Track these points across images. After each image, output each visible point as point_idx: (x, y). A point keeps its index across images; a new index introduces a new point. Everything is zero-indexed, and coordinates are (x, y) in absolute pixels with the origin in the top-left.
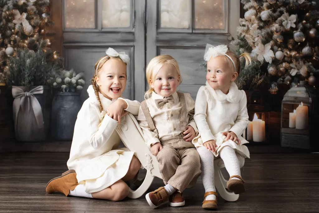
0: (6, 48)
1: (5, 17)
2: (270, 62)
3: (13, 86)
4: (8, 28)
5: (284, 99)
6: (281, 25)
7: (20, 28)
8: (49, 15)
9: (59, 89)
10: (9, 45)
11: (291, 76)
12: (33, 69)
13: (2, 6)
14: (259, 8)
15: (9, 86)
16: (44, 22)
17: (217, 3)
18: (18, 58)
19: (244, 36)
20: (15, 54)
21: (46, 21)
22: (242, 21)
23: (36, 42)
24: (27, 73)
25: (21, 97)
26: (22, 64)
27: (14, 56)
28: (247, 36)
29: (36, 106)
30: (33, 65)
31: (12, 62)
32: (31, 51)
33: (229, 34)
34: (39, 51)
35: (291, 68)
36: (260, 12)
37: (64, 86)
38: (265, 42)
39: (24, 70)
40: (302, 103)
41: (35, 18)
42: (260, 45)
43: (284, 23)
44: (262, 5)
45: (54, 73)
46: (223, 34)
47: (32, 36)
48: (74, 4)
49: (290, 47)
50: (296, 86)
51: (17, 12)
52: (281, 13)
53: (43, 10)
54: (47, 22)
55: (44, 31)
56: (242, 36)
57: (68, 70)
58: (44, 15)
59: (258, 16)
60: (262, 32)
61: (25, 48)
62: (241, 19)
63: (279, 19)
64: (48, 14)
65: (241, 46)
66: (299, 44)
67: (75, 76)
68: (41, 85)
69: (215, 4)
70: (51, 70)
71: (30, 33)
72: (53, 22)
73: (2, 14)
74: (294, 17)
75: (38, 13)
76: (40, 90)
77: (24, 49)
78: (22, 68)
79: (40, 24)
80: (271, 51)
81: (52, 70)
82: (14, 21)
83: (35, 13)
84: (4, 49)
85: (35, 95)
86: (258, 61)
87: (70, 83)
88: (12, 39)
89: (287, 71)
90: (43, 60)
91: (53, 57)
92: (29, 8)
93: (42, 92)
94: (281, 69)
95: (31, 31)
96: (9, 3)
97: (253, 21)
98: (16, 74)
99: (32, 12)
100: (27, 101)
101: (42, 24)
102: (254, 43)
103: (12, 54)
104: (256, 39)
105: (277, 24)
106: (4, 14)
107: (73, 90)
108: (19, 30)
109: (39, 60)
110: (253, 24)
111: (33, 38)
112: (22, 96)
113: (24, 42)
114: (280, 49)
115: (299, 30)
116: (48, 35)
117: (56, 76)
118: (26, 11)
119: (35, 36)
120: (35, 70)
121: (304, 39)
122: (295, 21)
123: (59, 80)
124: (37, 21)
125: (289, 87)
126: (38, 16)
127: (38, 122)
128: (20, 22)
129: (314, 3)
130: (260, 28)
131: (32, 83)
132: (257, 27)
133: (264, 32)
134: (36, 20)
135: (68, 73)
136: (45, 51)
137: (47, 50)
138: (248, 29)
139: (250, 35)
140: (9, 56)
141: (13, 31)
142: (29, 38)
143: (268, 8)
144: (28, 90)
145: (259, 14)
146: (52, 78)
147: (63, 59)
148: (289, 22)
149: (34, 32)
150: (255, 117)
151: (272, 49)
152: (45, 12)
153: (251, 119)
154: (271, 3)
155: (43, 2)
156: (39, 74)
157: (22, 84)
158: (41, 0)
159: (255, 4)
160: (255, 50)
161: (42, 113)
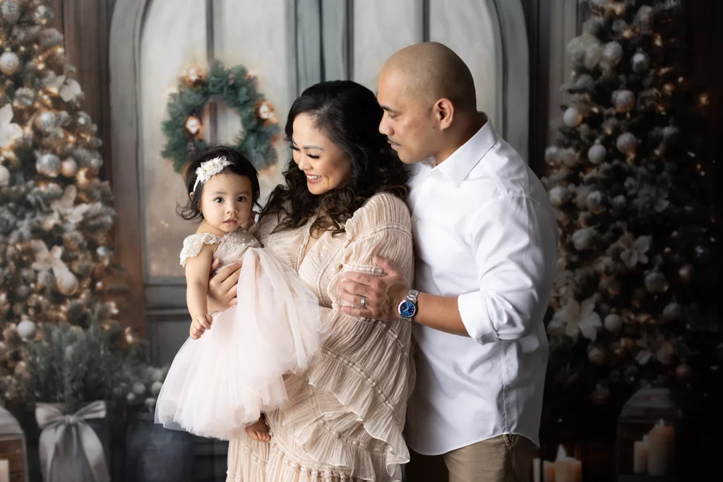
0: (17, 324)
1: (13, 258)
2: (593, 338)
3: (38, 404)
4: (22, 281)
5: (624, 413)
6: (616, 257)
7: (49, 280)
8: (113, 249)
9: (138, 406)
10: (24, 317)
11: (637, 364)
12: (80, 366)
13: (7, 233)
14: (568, 226)
15: (30, 404)
16: (100, 265)
18: (45, 344)
20: (39, 336)
21: (106, 262)
23: (85, 308)
24: (67, 374)
25: (56, 427)
26: (55, 355)
27: (36, 339)
29: (92, 444)
30: (80, 357)
31: (34, 353)
32: (76, 329)
34: (92, 327)
35: (638, 349)
36: (572, 232)
37: (150, 401)
38: (581, 297)
39: (60, 369)
40: (662, 422)
41: (81, 256)
42: (571, 303)
43: (623, 255)
44: (576, 217)
45: (128, 373)
47: (77, 296)
48: (167, 225)
49: (637, 304)
50: (649, 386)
51: (40, 245)
52: (618, 233)
53: (99, 239)
54: (109, 266)
55: (104, 285)
57: (158, 365)
58: (101, 251)
59: (568, 240)
60: (574, 275)
61: (60, 323)
63: (613, 246)
64: (109, 247)
66: (656, 297)
68: (101, 398)
70: (121, 366)
71: (71, 290)
72: (123, 265)
73: (5, 251)
74: (644, 242)
75: (88, 246)
76: (99, 409)
77: (58, 325)
78: (55, 365)
79: (93, 271)
80: (595, 315)
81: (124, 367)
82: (35, 266)
83: (81, 246)
84: (13, 326)
85: (88, 421)
86: (566, 337)
88: (32, 303)
89: (629, 355)
90: (102, 346)
91: (124, 339)
92: (66, 236)
93: (102, 414)
94: (618, 351)
95: (73, 287)
96: (21, 226)
98: (42, 379)
99: (74, 245)
100: (71, 436)
101: (97, 271)
102: (558, 299)
103: (31, 336)
104: (563, 291)
105: (608, 256)
106: (10, 250)
108: (46, 284)
109: (93, 347)
111: (79, 301)
112: (60, 425)
113: (58, 310)
114: (613, 310)
115: (656, 268)
116: (112, 294)
117: (132, 380)
118: (60, 242)
119: (83, 296)
120: (86, 368)
121: (666, 288)
122: (647, 248)
123: (140, 388)
124: (86, 263)
125: (633, 388)
126: (89, 253)
127: (96, 478)
128: (48, 267)
129: (688, 208)
130: (571, 266)
131: (81, 396)
132: (564, 264)
133: (579, 274)
134: (83, 261)
135: (158, 374)
136: (107, 327)
137: (109, 324)
140: (24, 340)
141: (32, 286)
142: (68, 301)
143: (589, 222)
144: (72, 410)
145: (568, 236)
146: (123, 385)
147: (147, 343)
148: (635, 252)
149: (81, 289)
150: (561, 452)
151: (597, 309)
152: (103, 245)
153: (552, 457)
154: (596, 213)
155: (97, 222)
156: (94, 376)
157: (58, 398)
158: (95, 217)
159: (561, 216)
160: (561, 315)
161: (104, 459)
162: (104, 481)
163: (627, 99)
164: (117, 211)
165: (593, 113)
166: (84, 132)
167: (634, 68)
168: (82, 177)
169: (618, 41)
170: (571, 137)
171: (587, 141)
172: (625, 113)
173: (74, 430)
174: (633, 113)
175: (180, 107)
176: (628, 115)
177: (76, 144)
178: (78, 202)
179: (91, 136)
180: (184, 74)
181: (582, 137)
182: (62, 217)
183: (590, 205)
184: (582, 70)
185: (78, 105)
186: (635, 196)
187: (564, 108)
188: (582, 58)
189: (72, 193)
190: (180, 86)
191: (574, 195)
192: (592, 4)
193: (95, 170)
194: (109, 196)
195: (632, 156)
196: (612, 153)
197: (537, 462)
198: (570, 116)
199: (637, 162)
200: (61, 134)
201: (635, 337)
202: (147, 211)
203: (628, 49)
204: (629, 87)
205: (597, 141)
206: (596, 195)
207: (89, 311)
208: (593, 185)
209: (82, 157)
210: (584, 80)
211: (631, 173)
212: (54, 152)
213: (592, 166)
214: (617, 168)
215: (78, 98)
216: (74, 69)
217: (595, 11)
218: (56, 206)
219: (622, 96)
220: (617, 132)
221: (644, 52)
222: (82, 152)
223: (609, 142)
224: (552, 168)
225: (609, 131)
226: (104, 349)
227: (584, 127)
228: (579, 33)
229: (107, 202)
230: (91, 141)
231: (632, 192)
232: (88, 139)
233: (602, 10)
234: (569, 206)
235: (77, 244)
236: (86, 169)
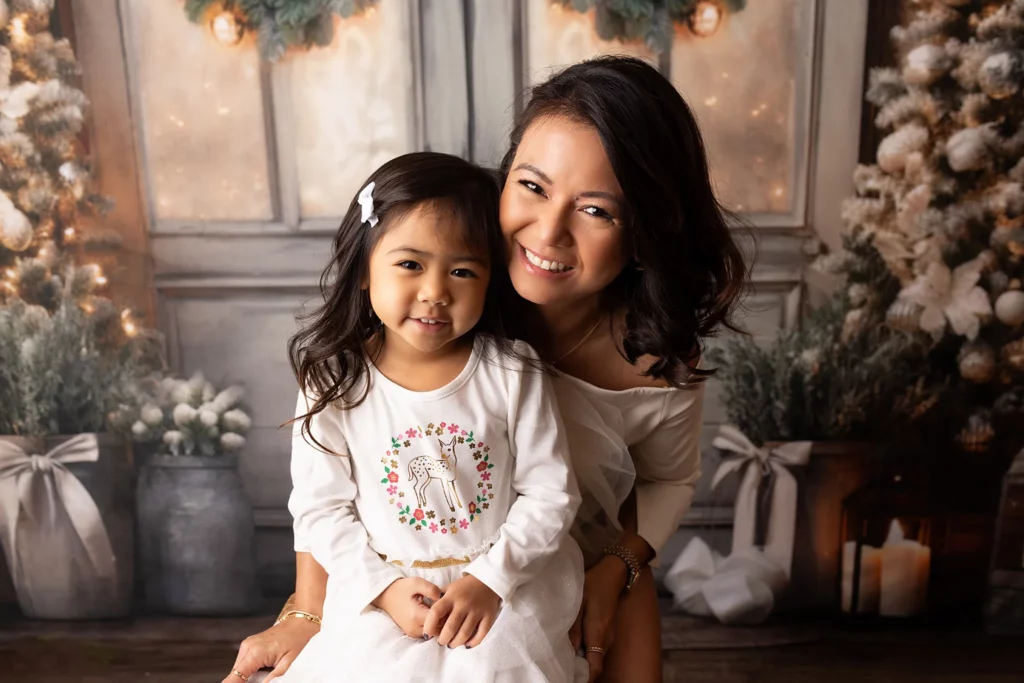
2: (972, 335)
8: (87, 168)
9: (153, 444)
12: (49, 373)
14: (942, 121)
16: (69, 196)
17: (763, 107)
19: (871, 237)
21: (78, 192)
22: (865, 178)
23: (48, 274)
24: (28, 387)
25: (18, 475)
26: (4, 355)
28: (883, 235)
29: (80, 505)
30: (48, 360)
32: (35, 311)
33: (808, 230)
34: (63, 308)
36: (946, 136)
37: (173, 436)
38: (953, 260)
39: (15, 379)
41: (32, 181)
42: (936, 270)
44: (957, 106)
45: (132, 389)
46: (786, 232)
47: (31, 252)
48: (181, 124)
53: (61, 148)
54: (83, 198)
55: (77, 232)
56: (864, 236)
57: (183, 375)
58: (66, 171)
59: (937, 151)
60: (945, 219)
61: (8, 300)
62: (861, 169)
63: (1023, 163)
64: (81, 165)
65: (856, 277)
67: (212, 400)
68: (87, 429)
69: (756, 108)
70: (118, 376)
71: (21, 242)
72: (108, 197)
75: (43, 164)
76: (87, 447)
77: (5, 303)
78: (7, 373)
79: (56, 207)
80: (980, 293)
81: (124, 378)
83: (30, 161)
85: (71, 467)
86: (920, 333)
87: (195, 427)
90: (83, 341)
91: (122, 331)
92: (3, 143)
93: (93, 456)
94: (1016, 359)
95: (24, 235)
97: (915, 173)
99: (18, 159)
100: (42, 489)
101: (63, 208)
102: (909, 262)
104: (920, 248)
105: (1015, 181)
107: (208, 449)
109: (68, 342)
110: (910, 187)
111: (37, 262)
112: (23, 471)
113: (2, 276)
114: (1015, 283)
116: (95, 249)
117: (139, 400)
119: (43, 252)
120: (59, 378)
123: (154, 414)
124: (42, 192)
126: (45, 174)
127: (93, 557)
130: (940, 202)
131: (53, 424)
132: (928, 197)
133: (955, 217)
134: (38, 191)
135: (184, 390)
136: (89, 308)
137: (93, 303)
138: (891, 208)
139: (895, 230)
142: (18, 261)
143: (983, 115)
144: (43, 448)
145: (939, 143)
146: (125, 407)
147: (161, 337)
149: (38, 239)
150: (896, 528)
151: (984, 283)
152: (69, 160)
153: (878, 539)
154: (998, 96)
155: (55, 116)
156: (74, 391)
157: (15, 427)
158: (50, 107)
159: (927, 104)
160: (914, 292)
161: (102, 528)
162: (104, 562)
164: (88, 95)
168: (18, 30)
173: (47, 479)
178: (16, 78)
183: (986, 81)
189: (5, 60)
191: (956, 62)
193: (42, 18)
194: (72, 66)
197: (849, 548)
202: (144, 95)
206: (1001, 61)
207: (55, 279)
208: (995, 42)
213: (997, 2)
224: (916, 7)
226: (88, 347)
229: (71, 80)
234: (945, 84)
235: (22, 158)
236: (25, 16)
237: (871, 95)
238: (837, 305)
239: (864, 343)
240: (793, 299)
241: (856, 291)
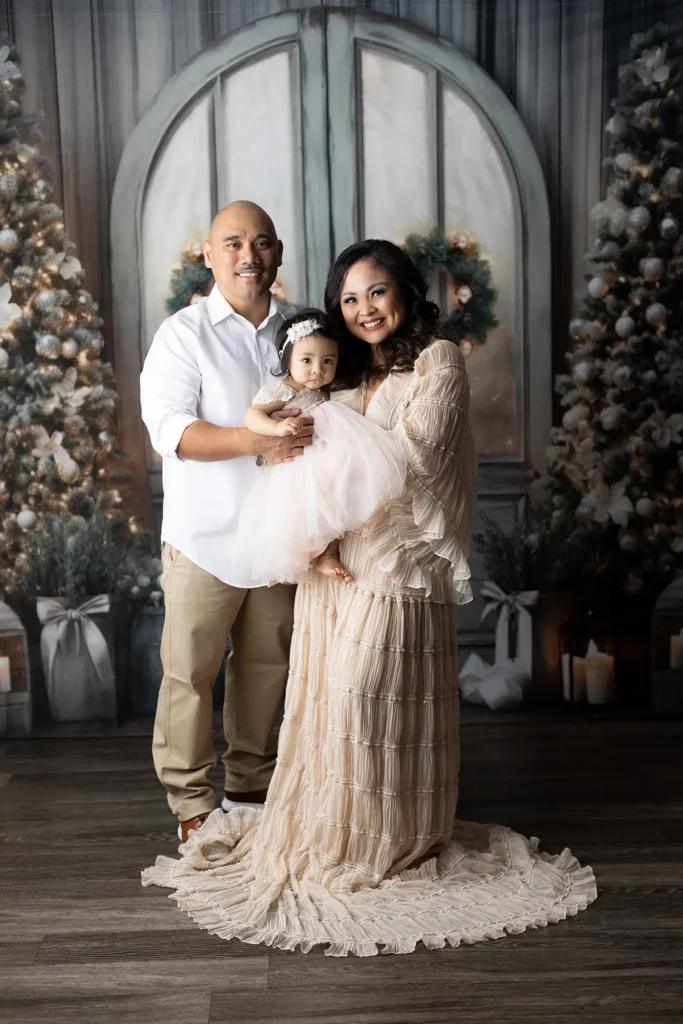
0: (17, 514)
1: (12, 444)
2: (625, 524)
3: (39, 598)
4: (21, 468)
5: (659, 605)
6: (648, 438)
7: (50, 467)
8: (115, 434)
9: (143, 600)
10: (24, 506)
11: (672, 552)
12: (83, 557)
13: (6, 419)
14: (596, 403)
15: (30, 598)
16: (103, 451)
17: (498, 395)
18: (46, 534)
19: (563, 468)
20: (40, 526)
21: (109, 448)
22: (557, 434)
23: (87, 497)
24: (69, 567)
25: (58, 623)
26: (56, 547)
27: (37, 529)
28: (570, 467)
29: (96, 640)
30: (83, 549)
31: (35, 545)
32: (77, 519)
34: (94, 517)
35: (674, 535)
36: (599, 411)
37: (156, 595)
38: (610, 480)
39: (62, 561)
41: (82, 442)
42: (600, 486)
43: (655, 435)
44: (604, 395)
45: (132, 565)
46: (516, 466)
47: (78, 484)
49: (671, 487)
51: (40, 430)
52: (649, 411)
53: (101, 423)
54: (112, 452)
55: (106, 471)
56: (559, 466)
58: (103, 436)
59: (595, 419)
60: (603, 457)
61: (61, 513)
62: (554, 430)
63: (644, 425)
64: (112, 432)
65: (556, 491)
68: (103, 592)
69: (494, 396)
70: (125, 558)
71: (72, 478)
72: (126, 451)
73: (4, 437)
74: (678, 420)
75: (90, 431)
76: (103, 604)
77: (59, 514)
78: (57, 557)
79: (95, 457)
80: (626, 500)
81: (128, 559)
82: (35, 452)
83: (82, 431)
84: (13, 516)
85: (91, 616)
86: (595, 523)
88: (32, 491)
89: (664, 542)
90: (105, 537)
91: (128, 529)
92: (67, 421)
93: (106, 609)
94: (651, 538)
95: (74, 474)
96: (21, 411)
97: (584, 432)
98: (43, 571)
99: (75, 430)
100: (73, 632)
101: (99, 457)
102: (586, 482)
103: (32, 527)
104: (591, 474)
105: (639, 435)
106: (10, 436)
108: (46, 472)
109: (96, 537)
110: (581, 440)
111: (80, 489)
112: (62, 619)
113: (59, 498)
114: (645, 493)
116: (115, 481)
117: (137, 572)
118: (61, 427)
119: (85, 484)
120: (88, 560)
122: (680, 427)
123: (145, 580)
124: (88, 449)
125: (668, 578)
126: (90, 438)
127: (100, 675)
128: (49, 453)
130: (599, 447)
131: (83, 590)
132: (593, 445)
133: (608, 456)
134: (85, 447)
136: (110, 517)
137: (112, 513)
138: (572, 450)
139: (576, 463)
140: (25, 530)
141: (32, 473)
142: (70, 490)
143: (618, 400)
144: (74, 605)
145: (596, 415)
146: (128, 577)
148: (668, 431)
149: (83, 476)
150: (592, 647)
151: (628, 493)
152: (105, 429)
153: (582, 653)
154: (625, 389)
155: (99, 405)
156: (97, 568)
157: (59, 592)
158: (96, 401)
159: (587, 393)
160: (590, 499)
161: (108, 656)
162: (108, 679)
163: (656, 267)
164: (120, 394)
165: (618, 283)
166: (84, 312)
167: (663, 234)
168: (83, 358)
169: (645, 206)
170: (596, 308)
171: (614, 313)
172: (653, 283)
173: (76, 624)
174: (663, 282)
175: (184, 284)
176: (657, 285)
177: (77, 324)
178: (79, 385)
179: (92, 316)
180: (188, 249)
181: (609, 307)
182: (62, 401)
183: (618, 381)
184: (607, 237)
185: (79, 283)
186: (667, 371)
187: (589, 278)
188: (606, 225)
189: (73, 375)
190: (184, 262)
191: (601, 371)
192: (617, 167)
193: (96, 351)
194: (111, 378)
195: (662, 328)
196: (641, 325)
197: (566, 658)
198: (595, 286)
199: (668, 334)
200: (61, 314)
201: (670, 522)
203: (656, 214)
204: (658, 254)
205: (625, 313)
206: (625, 370)
208: (621, 360)
209: (83, 337)
210: (609, 248)
211: (661, 347)
212: (54, 333)
213: (621, 339)
214: (646, 342)
215: (79, 276)
216: (74, 245)
217: (619, 174)
218: (56, 389)
219: (650, 264)
220: (646, 303)
221: (674, 216)
222: (82, 332)
223: (637, 314)
224: (577, 342)
225: (637, 302)
226: (108, 540)
227: (610, 299)
228: (603, 198)
229: (109, 384)
230: (92, 320)
231: (663, 367)
232: (89, 318)
233: (628, 173)
234: (596, 383)
235: (78, 429)
236: (87, 351)
237: (557, 389)
238: (546, 508)
239: (563, 530)
240: (521, 504)
241: (557, 499)
